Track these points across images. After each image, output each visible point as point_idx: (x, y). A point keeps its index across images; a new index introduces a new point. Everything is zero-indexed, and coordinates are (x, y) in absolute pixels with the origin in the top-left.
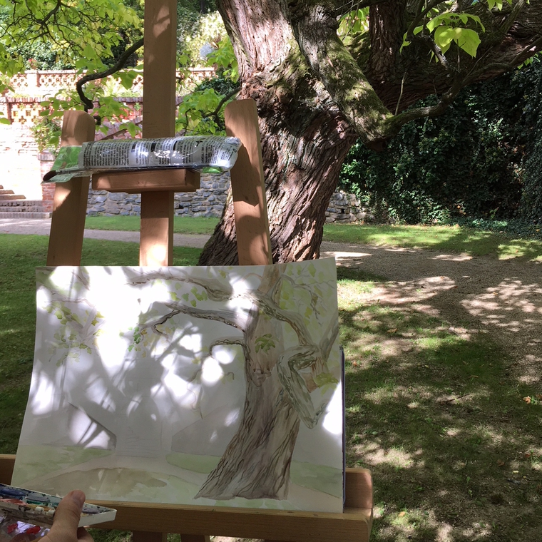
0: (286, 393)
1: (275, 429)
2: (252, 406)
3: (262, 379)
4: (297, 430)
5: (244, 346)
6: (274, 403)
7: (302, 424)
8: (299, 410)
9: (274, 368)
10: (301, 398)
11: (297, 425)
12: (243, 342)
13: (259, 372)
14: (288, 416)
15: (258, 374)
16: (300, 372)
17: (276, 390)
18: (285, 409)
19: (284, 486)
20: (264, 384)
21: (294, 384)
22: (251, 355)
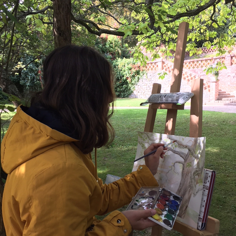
0: (191, 183)
1: (186, 195)
2: (181, 185)
3: (186, 177)
4: (191, 197)
5: (183, 165)
6: (187, 186)
7: (192, 195)
8: (192, 190)
9: (190, 174)
10: (194, 186)
11: (191, 195)
12: (183, 163)
13: (185, 174)
14: (189, 192)
15: (185, 175)
16: (196, 177)
17: (189, 182)
18: (189, 189)
19: (184, 214)
20: (186, 179)
21: (193, 181)
22: (185, 168)
